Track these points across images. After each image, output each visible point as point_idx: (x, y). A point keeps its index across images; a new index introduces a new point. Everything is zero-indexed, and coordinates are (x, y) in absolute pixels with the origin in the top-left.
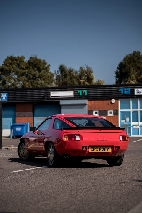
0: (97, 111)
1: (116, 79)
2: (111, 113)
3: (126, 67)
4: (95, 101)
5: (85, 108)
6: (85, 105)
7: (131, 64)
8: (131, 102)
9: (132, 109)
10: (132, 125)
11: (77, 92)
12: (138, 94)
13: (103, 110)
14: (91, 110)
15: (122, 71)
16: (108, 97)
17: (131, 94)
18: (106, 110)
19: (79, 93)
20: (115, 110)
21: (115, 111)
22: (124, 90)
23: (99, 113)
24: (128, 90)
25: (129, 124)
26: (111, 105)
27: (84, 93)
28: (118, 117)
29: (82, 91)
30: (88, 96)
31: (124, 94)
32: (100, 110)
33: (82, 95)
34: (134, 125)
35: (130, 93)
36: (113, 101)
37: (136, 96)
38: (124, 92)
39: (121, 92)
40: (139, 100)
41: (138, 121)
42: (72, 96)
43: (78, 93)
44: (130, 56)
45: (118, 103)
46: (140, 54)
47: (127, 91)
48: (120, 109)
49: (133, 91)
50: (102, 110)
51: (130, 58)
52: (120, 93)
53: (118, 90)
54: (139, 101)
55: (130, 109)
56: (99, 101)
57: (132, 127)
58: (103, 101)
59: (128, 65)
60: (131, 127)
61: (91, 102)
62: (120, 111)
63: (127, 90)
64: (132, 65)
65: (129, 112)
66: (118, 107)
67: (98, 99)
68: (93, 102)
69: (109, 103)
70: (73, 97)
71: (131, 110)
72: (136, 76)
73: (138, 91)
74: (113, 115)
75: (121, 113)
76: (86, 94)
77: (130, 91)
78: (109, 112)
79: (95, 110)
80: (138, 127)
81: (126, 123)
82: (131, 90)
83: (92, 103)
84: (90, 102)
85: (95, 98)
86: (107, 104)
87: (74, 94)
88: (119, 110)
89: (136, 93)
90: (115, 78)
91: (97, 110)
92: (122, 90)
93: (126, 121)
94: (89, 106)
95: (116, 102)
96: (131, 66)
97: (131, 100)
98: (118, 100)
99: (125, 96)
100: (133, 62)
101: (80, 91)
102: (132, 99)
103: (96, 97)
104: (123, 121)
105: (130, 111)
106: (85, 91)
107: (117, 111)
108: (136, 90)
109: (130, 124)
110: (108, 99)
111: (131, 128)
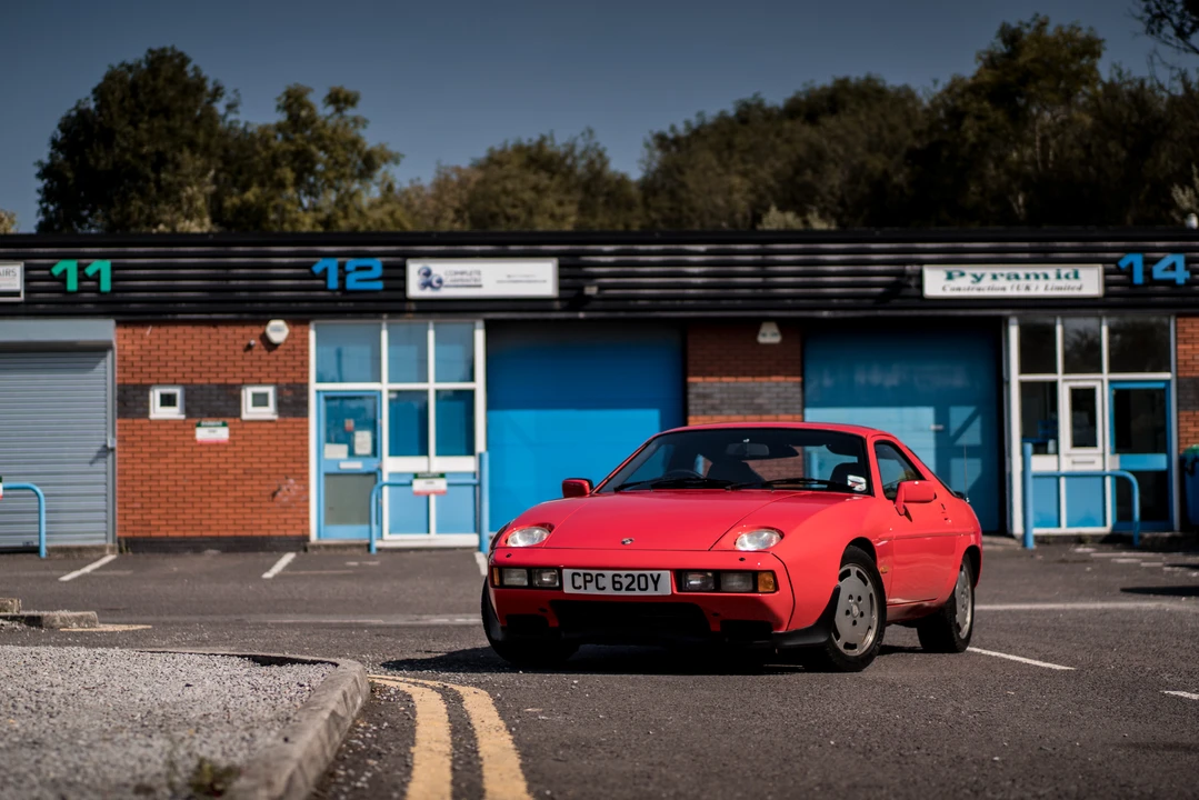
0: (178, 391)
1: (44, 205)
2: (260, 400)
3: (118, 137)
4: (163, 330)
5: (100, 368)
6: (100, 349)
7: (140, 121)
8: (384, 335)
9: (391, 380)
10: (391, 475)
11: (49, 267)
12: (428, 293)
13: (212, 381)
14: (137, 381)
15: (92, 162)
16: (248, 305)
17: (385, 289)
18: (230, 381)
19: (63, 277)
20: (288, 386)
21: (289, 393)
22: (342, 266)
23: (187, 398)
24: (369, 268)
25: (372, 465)
26: (265, 352)
27: (97, 277)
28: (307, 423)
29: (81, 268)
30: (118, 295)
31: (342, 288)
32: (195, 381)
33: (81, 290)
34: (416, 476)
35: (379, 285)
36: (278, 330)
37: (413, 306)
38: (342, 279)
39: (324, 275)
40: (431, 325)
41: (424, 451)
42: (17, 294)
43: (52, 278)
44: (130, 76)
45: (305, 341)
46: (189, 68)
47: (365, 275)
48: (320, 379)
49: (397, 276)
50: (205, 381)
51: (134, 87)
52: (320, 282)
53: (309, 266)
54: (431, 335)
55: (378, 379)
56: (189, 329)
57: (390, 485)
58: (212, 330)
59: (130, 129)
60: (381, 487)
61: (139, 331)
62: (318, 392)
63: (359, 269)
64: (150, 131)
65: (375, 397)
66: (305, 364)
67: (180, 316)
68: (148, 331)
69: (253, 342)
70: (22, 298)
71: (385, 387)
72: (206, 195)
73: (428, 274)
74: (275, 417)
75: (322, 402)
76: (106, 285)
77: (377, 271)
78: (247, 394)
79: (159, 384)
80: (441, 484)
81: (357, 465)
82: (386, 266)
83: (142, 337)
84: (129, 331)
85: (166, 313)
86: (239, 349)
87: (27, 280)
88: (314, 386)
89: (414, 289)
90: (41, 202)
91: (175, 384)
92: (332, 265)
93: (352, 453)
94: (123, 359)
95: (291, 336)
96: (145, 136)
97: (384, 325)
98: (306, 322)
99: (351, 304)
100: (153, 114)
101: (71, 266)
102: (392, 321)
103: (171, 306)
104: (337, 452)
105: (380, 392)
106: (103, 267)
107: (302, 390)
108: (414, 269)
109: (380, 469)
110: (246, 316)
111: (386, 490)
